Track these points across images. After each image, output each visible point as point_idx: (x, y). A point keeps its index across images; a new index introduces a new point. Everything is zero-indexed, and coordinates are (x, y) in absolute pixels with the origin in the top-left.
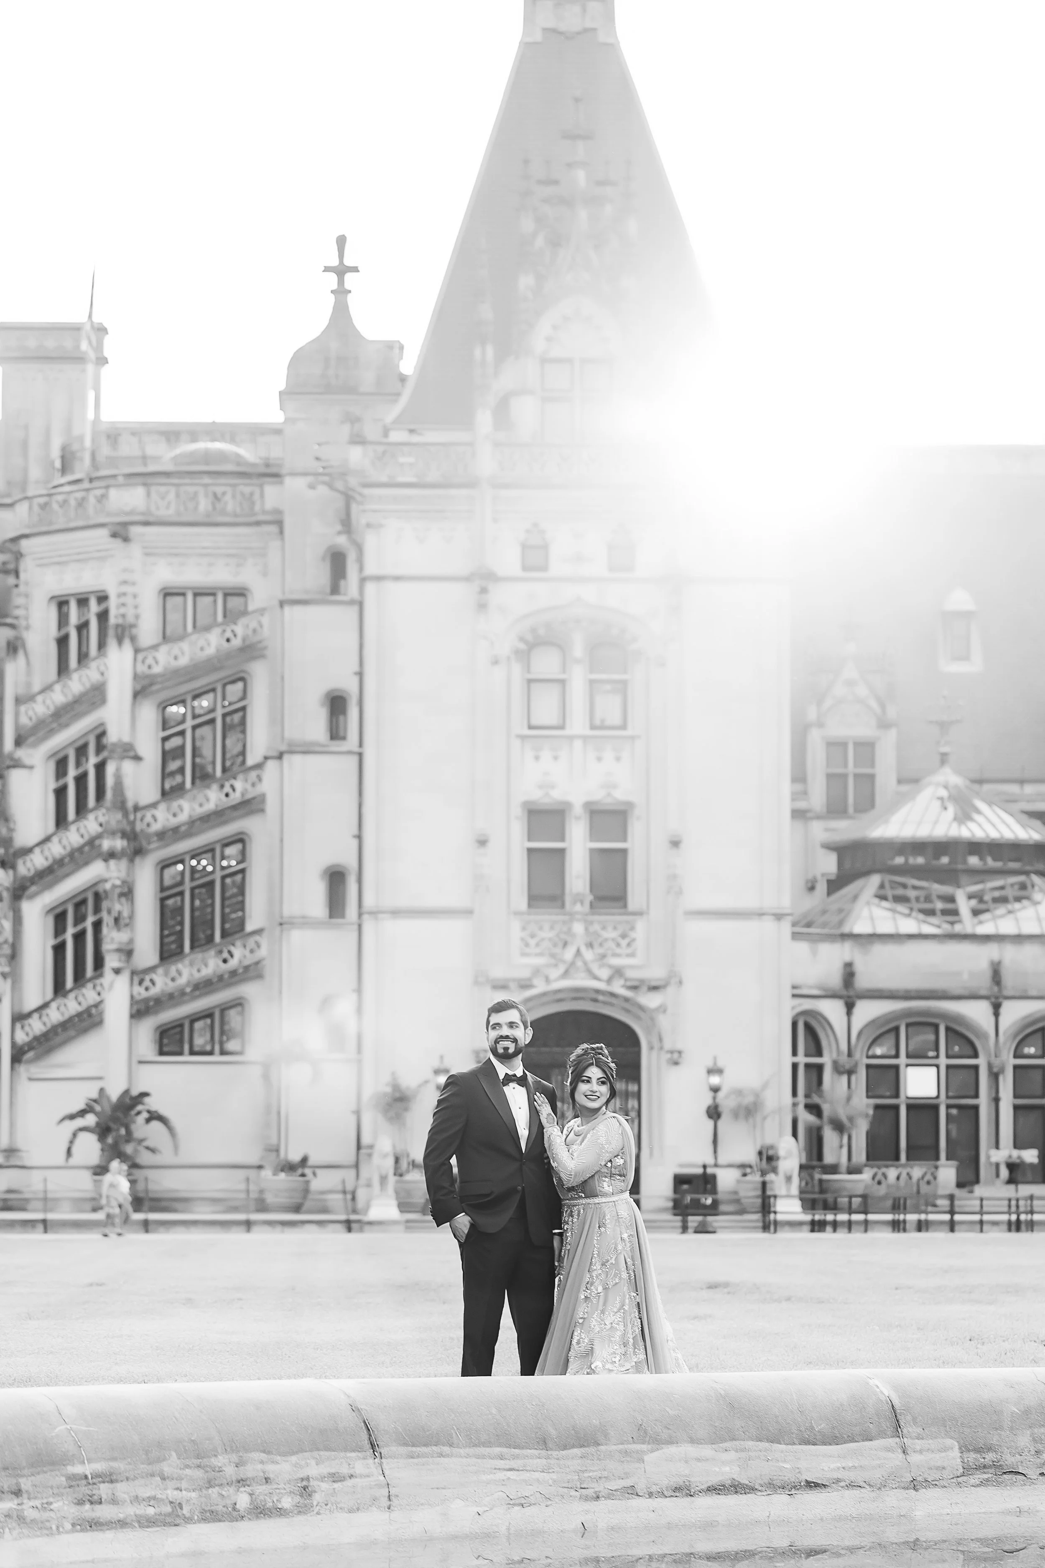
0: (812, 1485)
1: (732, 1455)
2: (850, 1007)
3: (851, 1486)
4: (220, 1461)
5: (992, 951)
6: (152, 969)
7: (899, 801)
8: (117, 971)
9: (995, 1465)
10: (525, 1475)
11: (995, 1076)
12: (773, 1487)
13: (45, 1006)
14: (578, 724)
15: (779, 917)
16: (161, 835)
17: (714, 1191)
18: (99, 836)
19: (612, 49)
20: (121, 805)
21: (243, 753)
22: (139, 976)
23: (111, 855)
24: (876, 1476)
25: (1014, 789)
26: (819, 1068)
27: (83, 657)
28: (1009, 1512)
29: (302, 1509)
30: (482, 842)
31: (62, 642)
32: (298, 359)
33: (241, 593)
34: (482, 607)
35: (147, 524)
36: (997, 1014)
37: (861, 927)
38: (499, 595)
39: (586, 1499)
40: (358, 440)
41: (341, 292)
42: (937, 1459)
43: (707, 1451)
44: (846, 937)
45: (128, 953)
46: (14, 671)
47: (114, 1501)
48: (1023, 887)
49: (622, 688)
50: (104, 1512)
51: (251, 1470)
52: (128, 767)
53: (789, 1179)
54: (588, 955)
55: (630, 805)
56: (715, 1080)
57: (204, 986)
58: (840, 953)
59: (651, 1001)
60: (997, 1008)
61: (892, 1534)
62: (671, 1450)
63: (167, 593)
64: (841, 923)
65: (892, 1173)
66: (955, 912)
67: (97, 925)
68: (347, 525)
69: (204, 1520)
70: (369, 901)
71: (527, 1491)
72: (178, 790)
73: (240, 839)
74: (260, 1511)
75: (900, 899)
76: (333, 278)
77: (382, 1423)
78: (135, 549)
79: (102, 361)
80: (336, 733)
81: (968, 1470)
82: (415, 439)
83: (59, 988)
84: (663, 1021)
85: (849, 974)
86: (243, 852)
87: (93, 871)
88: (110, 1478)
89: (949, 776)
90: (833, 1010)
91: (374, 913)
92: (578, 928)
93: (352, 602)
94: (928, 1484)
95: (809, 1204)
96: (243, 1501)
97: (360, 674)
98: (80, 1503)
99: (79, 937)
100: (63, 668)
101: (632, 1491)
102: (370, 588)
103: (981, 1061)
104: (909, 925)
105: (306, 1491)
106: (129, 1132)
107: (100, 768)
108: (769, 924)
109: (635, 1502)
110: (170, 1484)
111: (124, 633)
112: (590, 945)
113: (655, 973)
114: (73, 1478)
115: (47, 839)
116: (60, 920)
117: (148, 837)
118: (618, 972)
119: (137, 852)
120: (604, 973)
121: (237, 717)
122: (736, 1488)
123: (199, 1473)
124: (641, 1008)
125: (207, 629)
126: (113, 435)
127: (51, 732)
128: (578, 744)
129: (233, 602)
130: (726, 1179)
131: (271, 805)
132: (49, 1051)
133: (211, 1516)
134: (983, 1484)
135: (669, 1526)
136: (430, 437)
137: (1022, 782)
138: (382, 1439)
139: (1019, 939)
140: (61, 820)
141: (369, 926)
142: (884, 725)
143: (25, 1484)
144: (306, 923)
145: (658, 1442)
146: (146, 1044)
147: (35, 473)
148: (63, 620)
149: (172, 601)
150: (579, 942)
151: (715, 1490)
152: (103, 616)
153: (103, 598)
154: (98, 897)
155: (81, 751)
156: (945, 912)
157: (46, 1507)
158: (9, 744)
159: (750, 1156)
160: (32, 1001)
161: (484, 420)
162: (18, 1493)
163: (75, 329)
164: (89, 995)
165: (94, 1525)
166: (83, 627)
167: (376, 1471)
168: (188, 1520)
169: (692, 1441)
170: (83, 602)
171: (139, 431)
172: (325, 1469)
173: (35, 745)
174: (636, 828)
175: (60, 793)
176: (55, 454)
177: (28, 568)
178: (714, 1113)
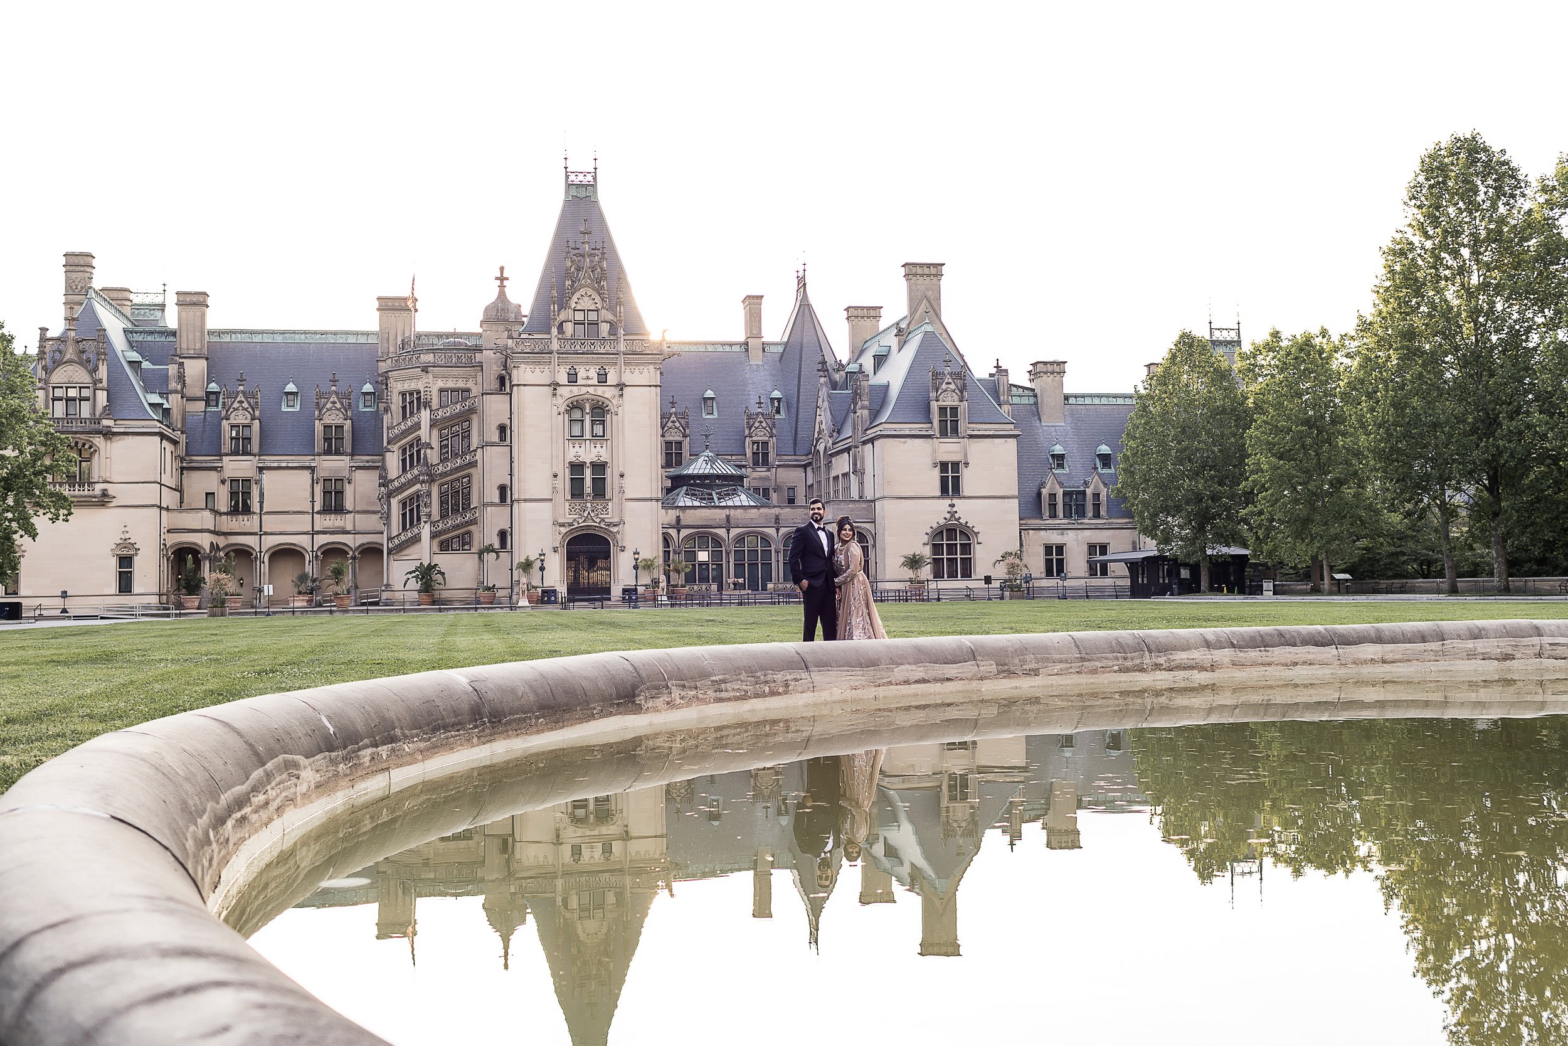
0: (948, 679)
1: (922, 669)
2: (679, 531)
3: (961, 679)
4: (758, 674)
5: (727, 511)
6: (438, 521)
7: (691, 462)
8: (425, 522)
9: (1008, 671)
10: (856, 678)
11: (728, 554)
12: (936, 680)
13: (400, 534)
14: (588, 435)
15: (657, 500)
16: (440, 474)
17: (636, 594)
18: (419, 475)
19: (596, 202)
20: (426, 464)
21: (469, 446)
22: (433, 524)
23: (423, 482)
24: (969, 675)
25: (730, 457)
26: (669, 552)
27: (412, 413)
28: (1012, 688)
29: (786, 692)
30: (555, 476)
31: (404, 408)
32: (487, 309)
33: (468, 390)
34: (554, 395)
35: (434, 367)
36: (728, 533)
37: (681, 504)
38: (560, 390)
39: (875, 686)
40: (510, 337)
41: (502, 287)
42: (989, 669)
43: (914, 667)
44: (678, 507)
45: (429, 515)
46: (386, 419)
47: (726, 691)
48: (735, 490)
49: (603, 423)
50: (724, 695)
51: (769, 677)
52: (428, 451)
53: (663, 589)
54: (592, 514)
55: (607, 463)
56: (636, 556)
57: (456, 527)
58: (677, 512)
59: (615, 529)
60: (728, 531)
61: (975, 698)
62: (903, 667)
63: (441, 390)
64: (674, 503)
65: (695, 587)
66: (713, 499)
67: (418, 506)
68: (505, 367)
69: (755, 697)
70: (515, 496)
71: (857, 684)
72: (447, 459)
73: (469, 476)
74: (773, 693)
75: (693, 495)
76: (498, 282)
77: (808, 658)
78: (430, 376)
79: (416, 311)
80: (503, 438)
81: (999, 673)
82: (530, 337)
83: (404, 528)
84: (619, 536)
85: (678, 519)
86: (469, 480)
87: (418, 487)
88: (724, 681)
89: (708, 453)
90: (673, 532)
91: (518, 501)
92: (589, 505)
93: (507, 394)
94: (986, 678)
95: (670, 598)
96: (767, 689)
97: (511, 419)
98: (716, 691)
99: (411, 511)
100: (404, 417)
101: (890, 683)
102: (515, 388)
103: (723, 549)
104: (697, 504)
105: (787, 685)
106: (431, 578)
107: (418, 452)
108: (654, 503)
109: (892, 687)
110: (744, 683)
111: (427, 404)
112: (593, 511)
113: (616, 520)
114: (712, 681)
115: (400, 476)
116: (404, 505)
117: (436, 475)
118: (603, 520)
119: (432, 481)
120: (598, 520)
121: (467, 434)
122: (924, 681)
123: (753, 679)
124: (611, 532)
125: (457, 403)
126: (419, 336)
127: (401, 440)
128: (588, 442)
129: (464, 394)
130: (640, 590)
131: (480, 464)
132: (401, 550)
133: (757, 696)
134: (1004, 677)
135: (903, 696)
136: (535, 336)
137: (732, 455)
138: (809, 665)
139: (735, 507)
140: (404, 470)
141: (515, 505)
142: (685, 436)
143: (698, 684)
144: (492, 504)
145: (899, 664)
146: (436, 549)
147: (392, 349)
148: (404, 400)
149: (443, 393)
150: (589, 510)
151: (916, 682)
152: (419, 399)
153: (419, 392)
154: (418, 496)
155: (411, 446)
156: (709, 499)
157: (705, 693)
158: (385, 444)
159: (649, 582)
160: (395, 533)
161: (554, 331)
162: (696, 688)
163: (405, 299)
164: (416, 531)
165: (721, 700)
166: (411, 402)
167: (808, 677)
168: (750, 698)
169: (909, 664)
170: (411, 394)
171: (428, 335)
172: (792, 677)
173: (395, 444)
174: (608, 471)
175: (404, 461)
176: (399, 342)
177: (392, 383)
178: (636, 567)
